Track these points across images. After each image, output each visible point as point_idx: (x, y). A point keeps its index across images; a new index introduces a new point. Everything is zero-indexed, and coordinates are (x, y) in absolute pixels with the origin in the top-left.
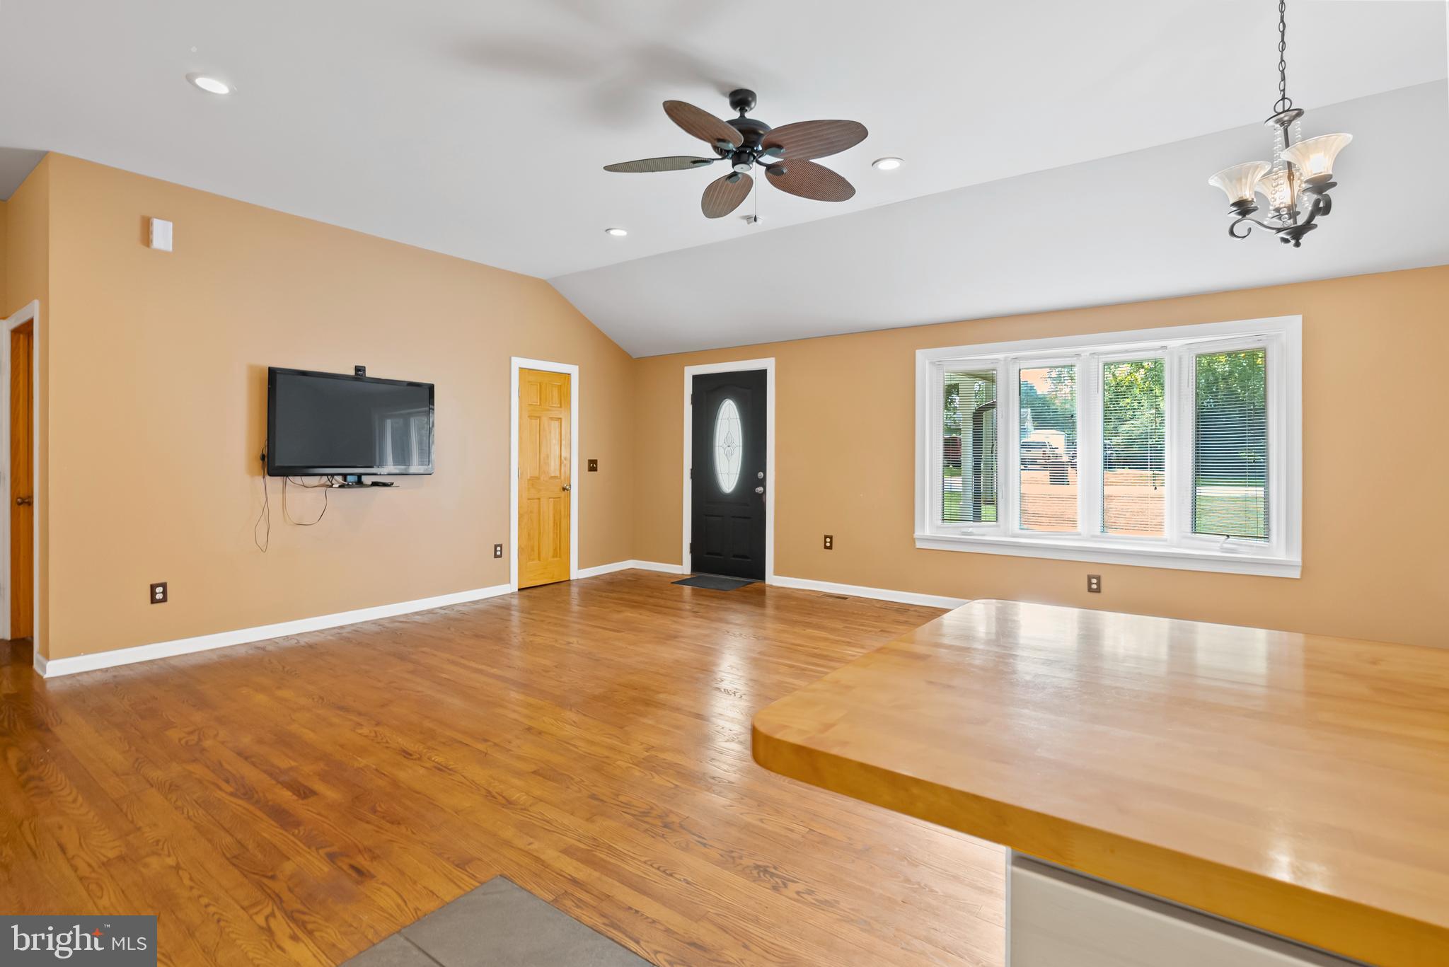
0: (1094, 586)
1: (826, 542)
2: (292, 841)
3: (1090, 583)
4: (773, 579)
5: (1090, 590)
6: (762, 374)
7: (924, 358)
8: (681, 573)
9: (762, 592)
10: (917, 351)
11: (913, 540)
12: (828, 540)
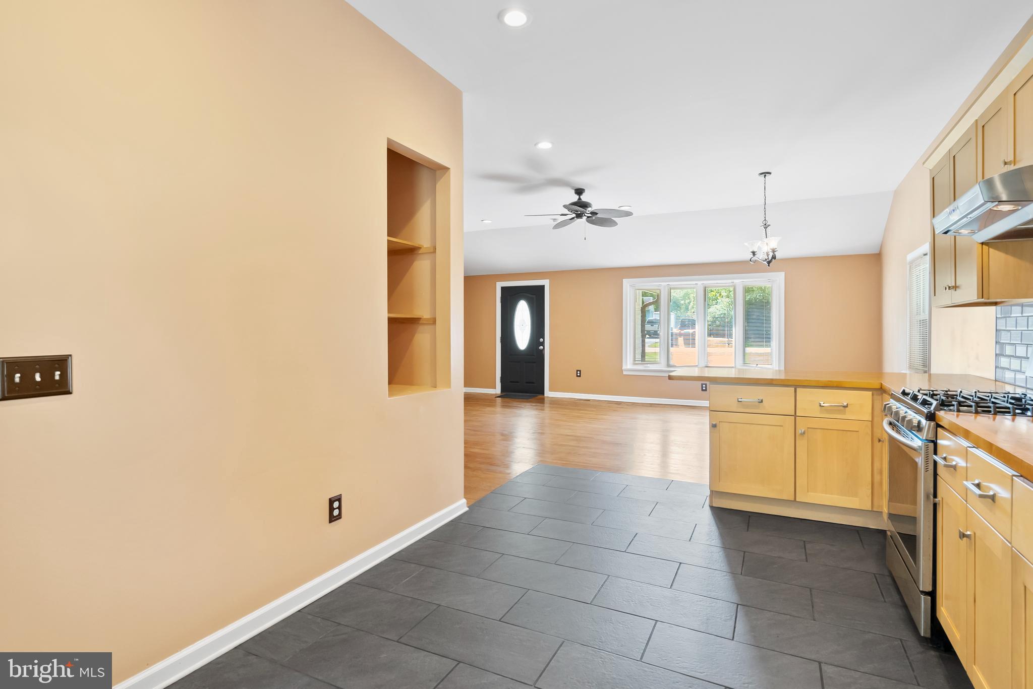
0: (704, 388)
1: (577, 373)
3: (702, 387)
4: (548, 393)
5: (702, 390)
6: (542, 287)
7: (627, 283)
8: (494, 393)
9: (543, 399)
10: (624, 280)
11: (622, 370)
12: (579, 372)
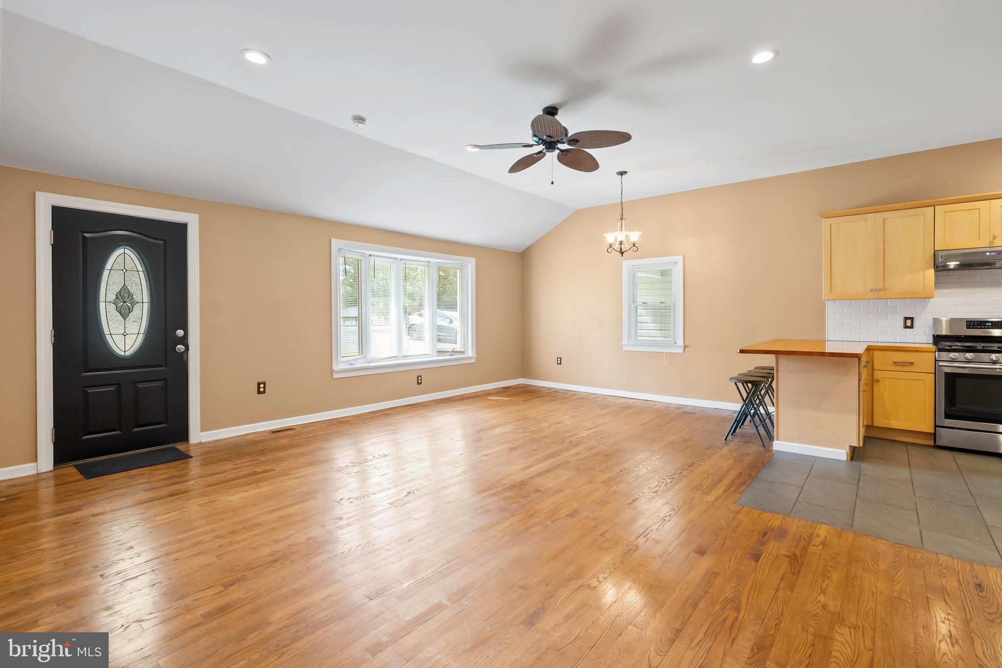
1: (259, 388)
2: (762, 561)
4: (199, 436)
7: (335, 245)
8: (34, 473)
10: (332, 240)
11: (332, 372)
